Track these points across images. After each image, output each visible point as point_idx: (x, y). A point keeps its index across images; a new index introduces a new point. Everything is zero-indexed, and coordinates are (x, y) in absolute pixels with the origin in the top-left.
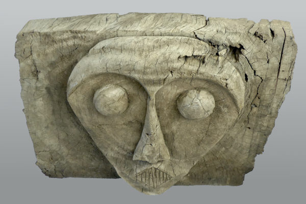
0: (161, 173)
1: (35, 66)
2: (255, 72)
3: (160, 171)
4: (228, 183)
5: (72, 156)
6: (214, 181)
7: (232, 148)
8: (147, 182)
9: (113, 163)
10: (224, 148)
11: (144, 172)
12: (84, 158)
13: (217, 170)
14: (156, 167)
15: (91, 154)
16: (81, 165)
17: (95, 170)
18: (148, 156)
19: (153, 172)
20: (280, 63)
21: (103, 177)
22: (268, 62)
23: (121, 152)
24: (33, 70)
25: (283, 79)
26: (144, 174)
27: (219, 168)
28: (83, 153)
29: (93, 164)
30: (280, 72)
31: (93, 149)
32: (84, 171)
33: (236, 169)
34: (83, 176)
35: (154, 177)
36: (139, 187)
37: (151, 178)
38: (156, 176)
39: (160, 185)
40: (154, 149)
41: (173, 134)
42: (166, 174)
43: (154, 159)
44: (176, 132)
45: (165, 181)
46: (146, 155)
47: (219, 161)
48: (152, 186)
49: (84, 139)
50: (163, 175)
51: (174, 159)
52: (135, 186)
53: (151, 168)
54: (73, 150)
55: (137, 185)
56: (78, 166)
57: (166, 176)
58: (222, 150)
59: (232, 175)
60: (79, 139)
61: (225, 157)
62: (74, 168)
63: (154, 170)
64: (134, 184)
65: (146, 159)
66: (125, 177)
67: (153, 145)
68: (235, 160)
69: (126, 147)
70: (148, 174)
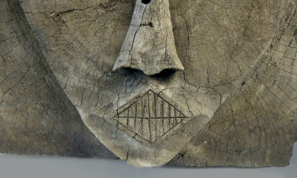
0: (166, 105)
3: (164, 100)
4: (267, 160)
5: (8, 105)
6: (246, 155)
7: (275, 87)
8: (138, 127)
9: (75, 101)
10: (263, 85)
11: (134, 103)
12: (30, 109)
13: (250, 131)
14: (157, 91)
15: (42, 101)
16: (23, 126)
17: (47, 137)
18: (143, 55)
19: (151, 105)
21: (62, 154)
23: (91, 73)
26: (133, 108)
27: (255, 127)
28: (29, 100)
29: (44, 123)
31: (45, 90)
32: (26, 139)
33: (281, 132)
34: (24, 150)
35: (153, 115)
36: (121, 148)
37: (147, 118)
38: (155, 112)
39: (162, 134)
40: (156, 36)
41: (188, 28)
42: (175, 109)
43: (155, 63)
44: (195, 24)
45: (172, 126)
46: (140, 53)
47: (255, 113)
48: (148, 139)
49: (32, 70)
50: (170, 109)
51: (187, 86)
52: (115, 147)
53: (147, 93)
54: (11, 94)
55: (118, 143)
56: (17, 126)
57: (175, 113)
58: (260, 90)
59: (274, 143)
60: (24, 69)
61: (264, 105)
62: (9, 133)
63: (152, 97)
64: (112, 141)
65: (140, 62)
66: (97, 126)
67: (156, 24)
68: (280, 112)
69: (101, 60)
70: (140, 108)
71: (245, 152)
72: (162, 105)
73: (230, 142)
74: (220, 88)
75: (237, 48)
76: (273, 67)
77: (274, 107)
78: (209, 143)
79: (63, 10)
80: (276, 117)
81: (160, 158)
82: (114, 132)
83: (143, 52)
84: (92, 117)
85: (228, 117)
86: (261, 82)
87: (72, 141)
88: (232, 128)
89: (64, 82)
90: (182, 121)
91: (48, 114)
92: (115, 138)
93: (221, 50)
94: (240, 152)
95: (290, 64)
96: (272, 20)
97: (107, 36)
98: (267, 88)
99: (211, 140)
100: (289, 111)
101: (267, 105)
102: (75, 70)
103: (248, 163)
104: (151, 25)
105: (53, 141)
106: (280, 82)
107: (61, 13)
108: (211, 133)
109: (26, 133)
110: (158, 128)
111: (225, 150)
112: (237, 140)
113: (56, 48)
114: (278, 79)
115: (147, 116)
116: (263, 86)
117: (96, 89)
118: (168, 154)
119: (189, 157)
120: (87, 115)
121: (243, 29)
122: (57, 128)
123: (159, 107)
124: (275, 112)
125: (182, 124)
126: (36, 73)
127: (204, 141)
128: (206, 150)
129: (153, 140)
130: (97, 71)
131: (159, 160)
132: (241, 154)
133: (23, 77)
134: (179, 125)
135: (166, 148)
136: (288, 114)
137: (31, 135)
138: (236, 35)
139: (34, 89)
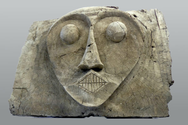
0: (98, 78)
1: (36, 34)
2: (146, 27)
3: (97, 76)
4: (156, 113)
5: (36, 92)
6: (143, 110)
7: (149, 78)
12: (44, 94)
13: (142, 98)
14: (94, 73)
17: (49, 106)
18: (88, 61)
19: (92, 78)
20: (157, 21)
22: (151, 22)
23: (70, 73)
24: (34, 36)
25: (163, 29)
26: (85, 80)
27: (144, 96)
29: (49, 100)
30: (160, 26)
31: (52, 86)
32: (40, 107)
35: (92, 82)
36: (80, 98)
37: (90, 83)
38: (94, 81)
39: (97, 89)
40: (92, 55)
41: (105, 55)
42: (102, 79)
43: (92, 63)
44: (107, 54)
45: (101, 86)
46: (87, 60)
47: (143, 89)
48: (91, 91)
49: (48, 79)
50: (99, 80)
51: (107, 74)
52: (77, 98)
53: (90, 74)
54: (38, 88)
55: (79, 97)
56: (37, 101)
57: (102, 81)
58: (142, 80)
59: (156, 103)
60: (45, 79)
61: (146, 85)
62: (33, 104)
63: (92, 75)
64: (76, 96)
65: (87, 63)
66: (71, 91)
67: (92, 51)
68: (155, 89)
69: (74, 68)
70: (87, 79)
71: (143, 108)
72: (96, 78)
73: (133, 104)
74: (121, 75)
75: (125, 61)
76: (145, 70)
77: (151, 86)
78: (123, 104)
79: (62, 55)
80: (153, 90)
81: (97, 102)
82: (77, 91)
83: (88, 59)
84: (69, 87)
85: (130, 91)
86: (141, 76)
87: (60, 108)
88: (133, 97)
89: (60, 78)
90: (104, 84)
91: (51, 96)
92: (78, 95)
93: (119, 62)
94: (140, 108)
95: (152, 69)
96: (136, 51)
97: (76, 60)
98: (145, 79)
99: (124, 102)
100: (159, 88)
101: (147, 86)
102: (64, 73)
103: (146, 115)
104: (90, 52)
105: (51, 108)
106: (150, 76)
107: (62, 56)
108: (123, 99)
109: (40, 105)
110: (95, 86)
111: (132, 108)
112: (137, 102)
113: (58, 67)
114: (149, 74)
115: (90, 82)
116: (143, 78)
117: (72, 78)
118: (101, 100)
119: (114, 111)
120: (67, 87)
121: (126, 55)
122: (54, 101)
123: (95, 79)
124: (152, 88)
125: (105, 85)
126: (49, 80)
127: (120, 103)
128: (122, 108)
129: (93, 91)
130: (72, 72)
131: (97, 103)
132: (141, 109)
133: (44, 81)
134: (104, 85)
135: (100, 97)
136: (159, 89)
137: (42, 105)
138: (124, 57)
139: (47, 86)
